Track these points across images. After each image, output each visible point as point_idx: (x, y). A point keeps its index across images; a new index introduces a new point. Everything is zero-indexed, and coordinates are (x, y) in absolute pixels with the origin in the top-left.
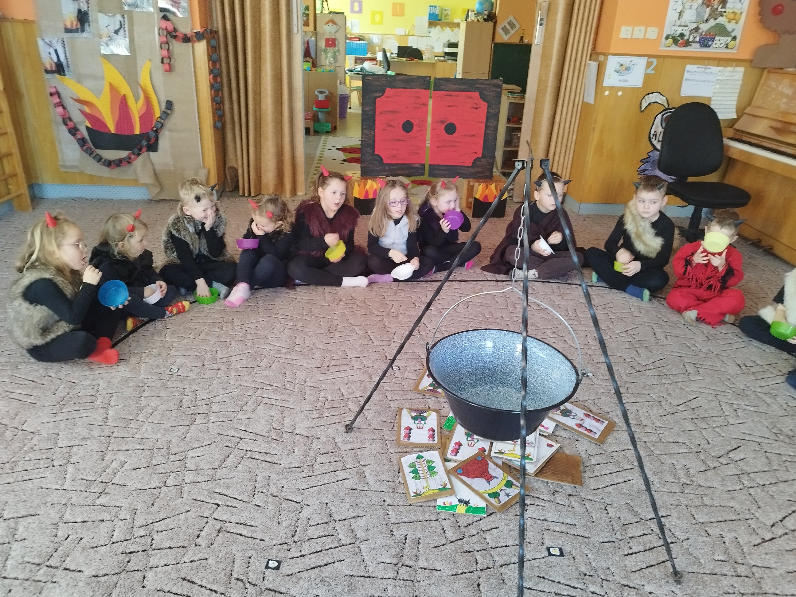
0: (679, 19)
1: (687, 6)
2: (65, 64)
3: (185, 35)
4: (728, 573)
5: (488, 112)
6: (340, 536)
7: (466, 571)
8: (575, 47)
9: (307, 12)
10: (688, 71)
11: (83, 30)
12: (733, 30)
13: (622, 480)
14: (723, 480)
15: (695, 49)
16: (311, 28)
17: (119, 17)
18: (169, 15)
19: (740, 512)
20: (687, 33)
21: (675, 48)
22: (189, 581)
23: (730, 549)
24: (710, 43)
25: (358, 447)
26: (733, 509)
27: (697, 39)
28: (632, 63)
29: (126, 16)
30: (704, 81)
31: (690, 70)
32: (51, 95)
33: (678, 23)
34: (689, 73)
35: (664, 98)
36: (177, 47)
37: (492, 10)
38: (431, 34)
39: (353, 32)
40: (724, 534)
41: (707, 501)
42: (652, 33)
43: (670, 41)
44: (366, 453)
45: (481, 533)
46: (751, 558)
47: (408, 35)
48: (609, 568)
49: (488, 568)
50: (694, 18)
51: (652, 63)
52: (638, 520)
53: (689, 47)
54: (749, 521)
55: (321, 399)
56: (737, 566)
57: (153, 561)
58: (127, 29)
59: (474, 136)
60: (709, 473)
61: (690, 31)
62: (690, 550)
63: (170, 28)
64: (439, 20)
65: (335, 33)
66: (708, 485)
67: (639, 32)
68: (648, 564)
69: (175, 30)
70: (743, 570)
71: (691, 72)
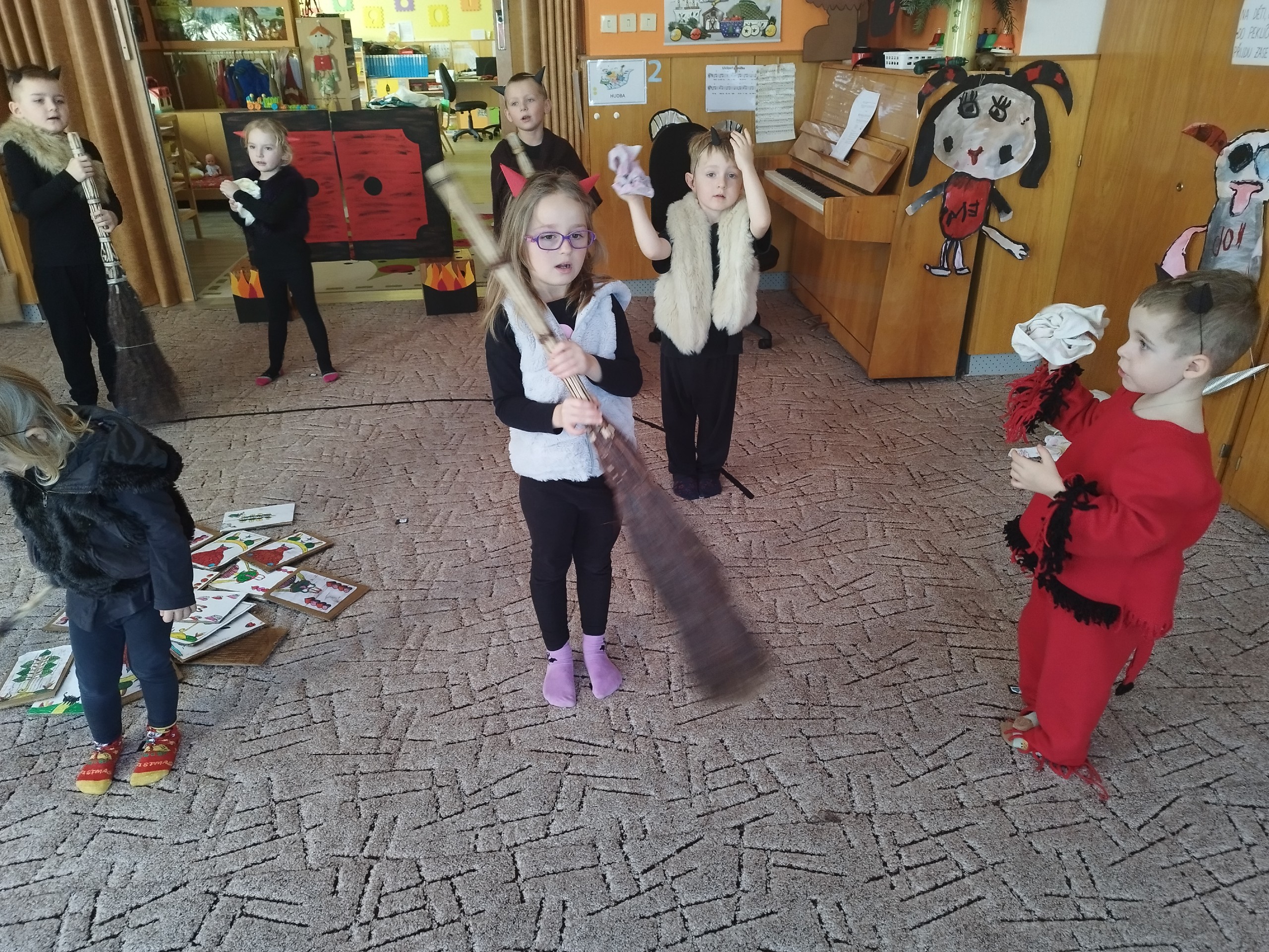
5: (422, 157)
9: (280, 17)
10: (711, 75)
12: (768, 9)
16: (290, 42)
20: (700, 19)
21: (686, 42)
24: (738, 30)
27: (717, 27)
28: (624, 69)
30: (739, 88)
31: (714, 73)
33: (683, 4)
34: (712, 78)
35: (685, 117)
42: (648, 22)
43: (677, 32)
49: (42, 772)
51: (655, 66)
53: (707, 38)
59: (409, 194)
61: (704, 15)
67: (628, 23)
71: (716, 75)
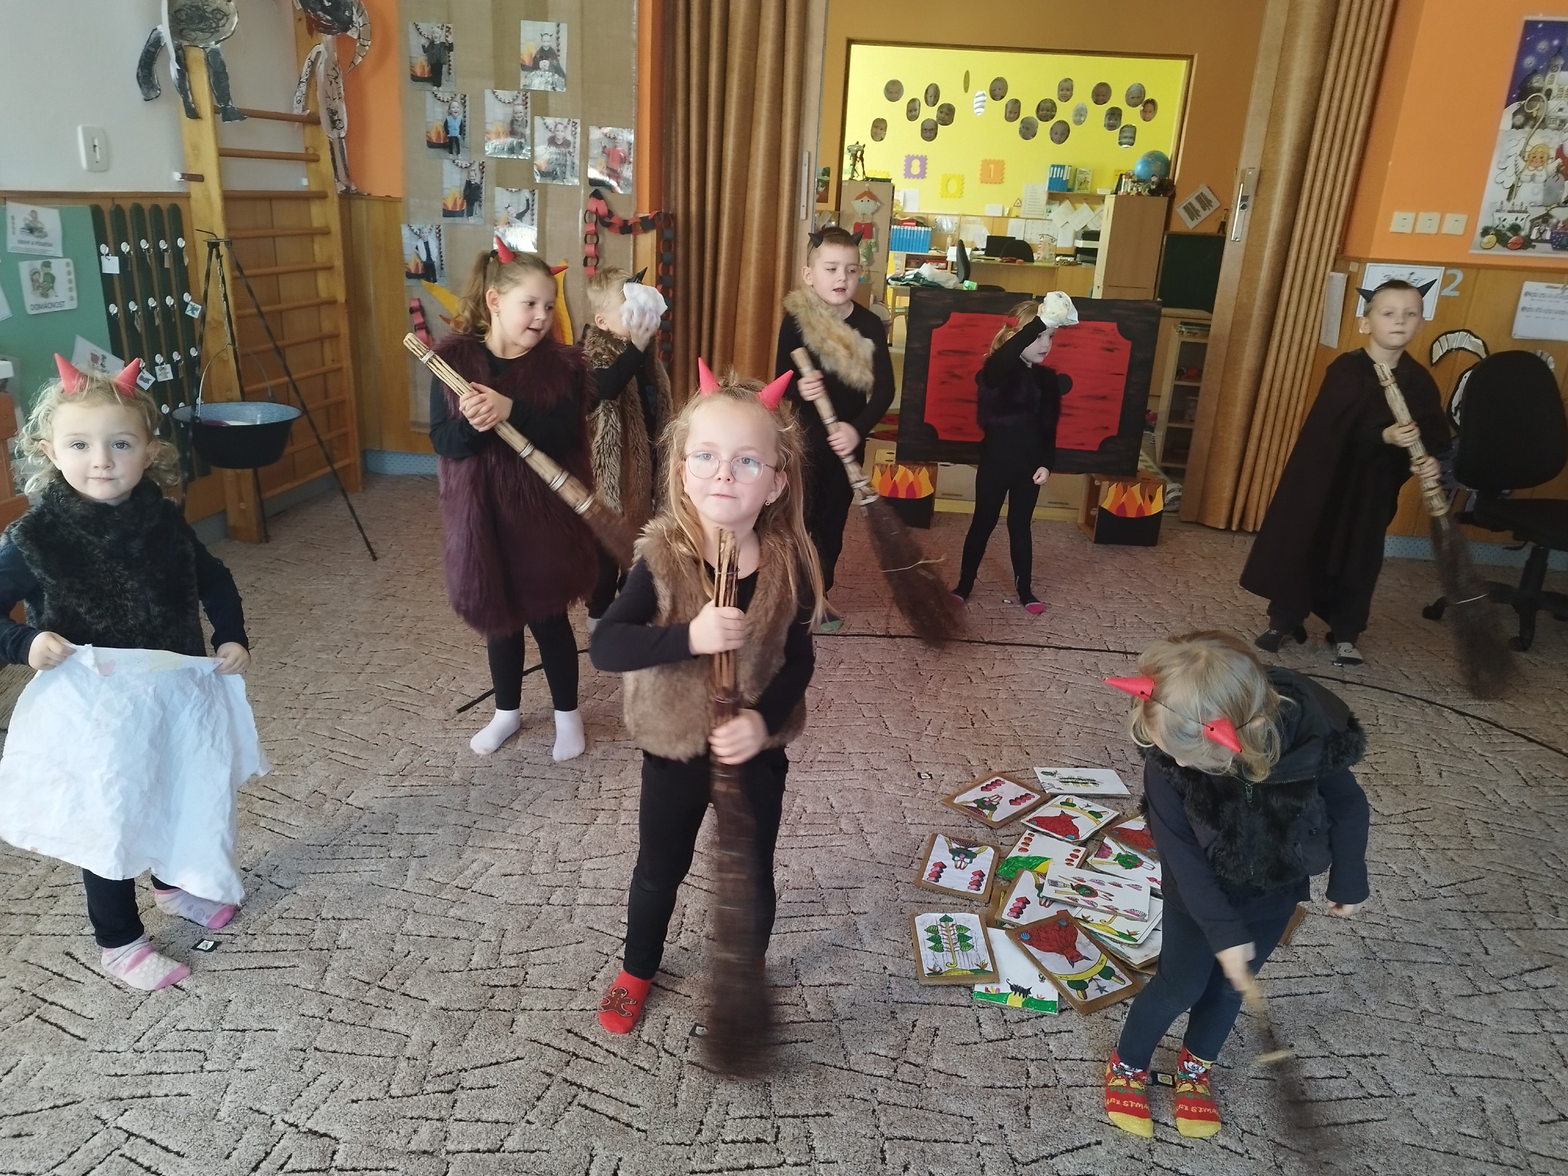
0: (1509, 199)
1: (1526, 175)
2: (437, 264)
3: (625, 222)
4: (1478, 1156)
5: (1132, 357)
6: (809, 1008)
7: (1008, 1085)
8: (1305, 246)
9: (825, 178)
10: (1526, 294)
11: (470, 213)
13: (1307, 991)
14: (1502, 1014)
15: (1542, 254)
16: (831, 205)
17: (526, 194)
18: (604, 191)
19: (1525, 1068)
21: (1500, 251)
22: (576, 1034)
23: (1493, 1120)
25: (850, 885)
26: (1513, 1062)
27: (1547, 236)
28: (1413, 277)
29: (536, 192)
30: (1563, 312)
31: (1532, 291)
32: (412, 311)
33: (1508, 206)
34: (1529, 297)
35: (1480, 342)
36: (611, 241)
37: (1168, 173)
38: (1051, 216)
39: (906, 210)
40: (1485, 1097)
41: (1462, 1042)
42: (1454, 224)
43: (1491, 238)
44: (864, 895)
45: (1042, 1036)
46: (1529, 1141)
47: (1009, 217)
48: (1258, 1117)
49: (1045, 1086)
50: (1540, 198)
51: (1455, 277)
53: (1530, 249)
54: (1538, 1085)
55: (794, 809)
56: (1499, 1148)
57: (525, 1002)
58: (536, 212)
59: (1104, 398)
60: (1477, 1000)
61: (1532, 221)
62: (1414, 1112)
63: (603, 210)
64: (1069, 190)
65: (873, 214)
66: (1471, 1018)
67: (1428, 223)
69: (610, 214)
70: (1510, 1155)
71: (1535, 295)
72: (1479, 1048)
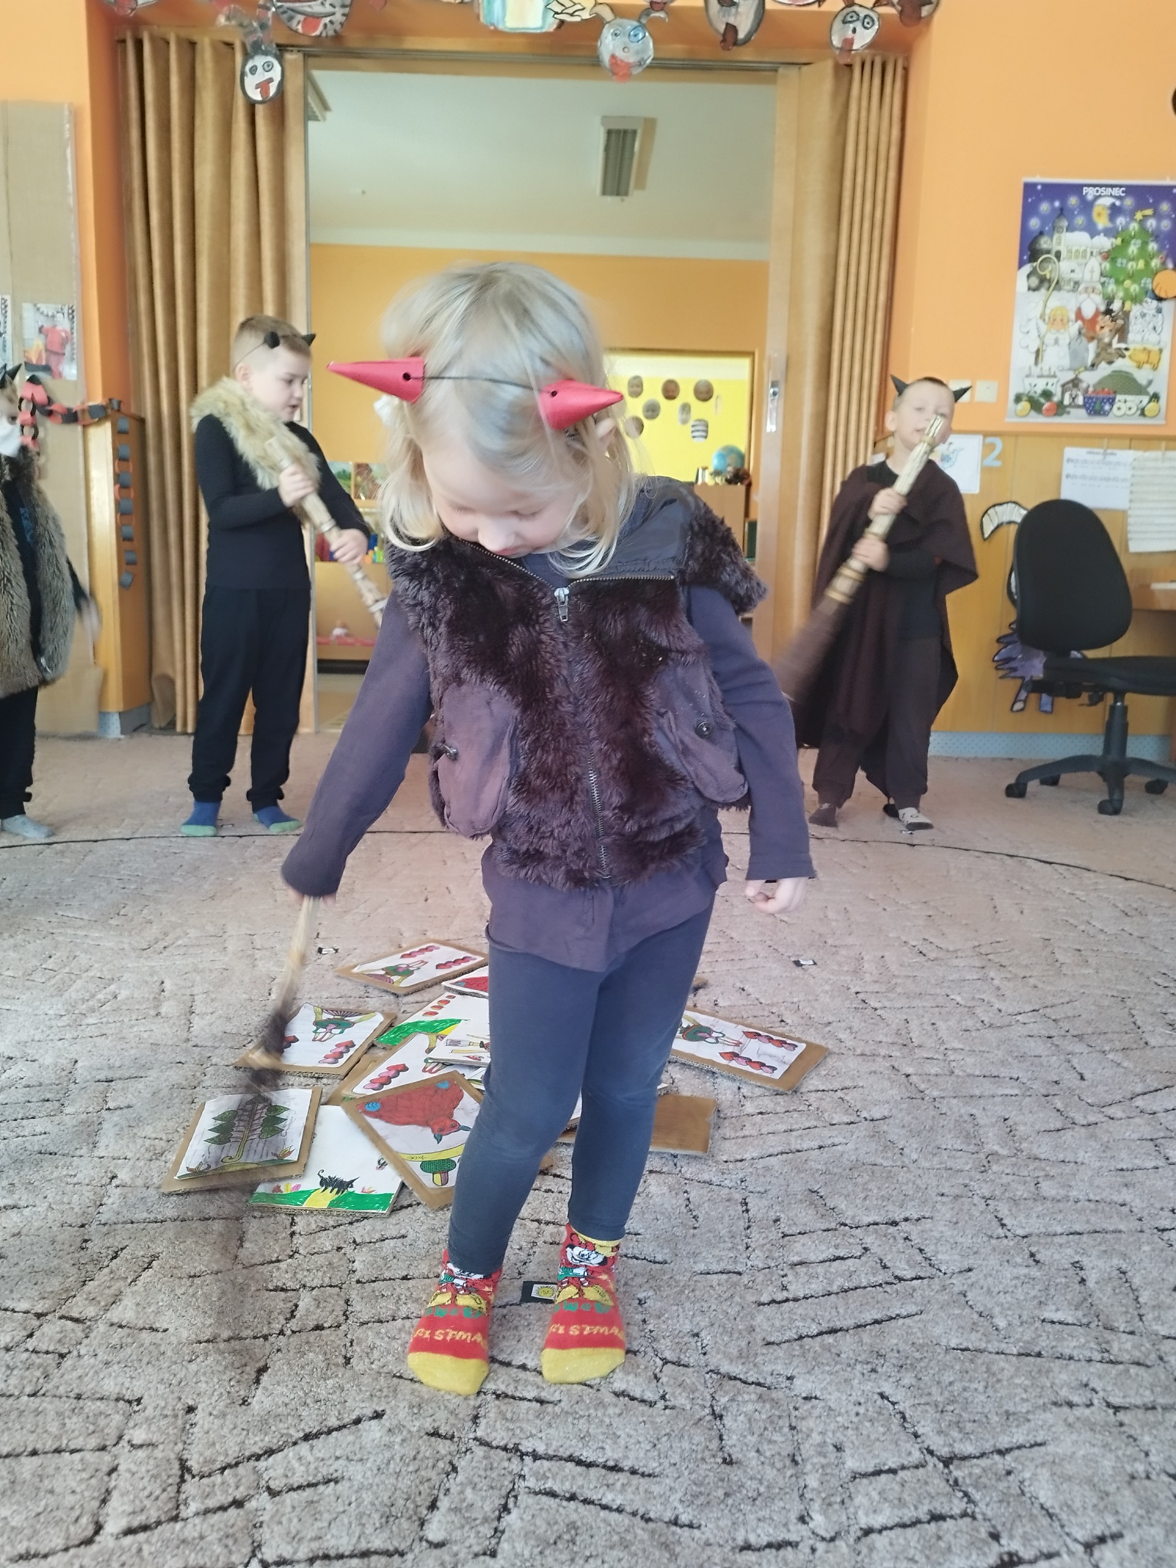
0: (1036, 363)
1: (1049, 339)
4: (1075, 1353)
8: (842, 429)
10: (1070, 461)
12: (1150, 382)
13: (815, 1144)
14: (1106, 1148)
15: (1078, 418)
19: (1145, 1214)
20: (1057, 391)
21: (1036, 419)
23: (1098, 1294)
24: (1107, 407)
25: (126, 1075)
26: (1125, 1209)
27: (1080, 400)
28: (953, 447)
30: (1107, 479)
31: (1074, 457)
33: (1036, 371)
34: (1072, 464)
36: (53, 431)
37: (743, 464)
40: (1085, 1261)
41: (1048, 1189)
42: (986, 392)
43: (1025, 405)
45: (348, 1248)
49: (318, 1328)
50: (1066, 362)
51: (994, 445)
52: (833, 1225)
53: (1065, 416)
54: (1166, 1235)
56: (1108, 1335)
60: (1068, 1135)
61: (1063, 386)
62: (970, 1296)
63: (41, 397)
66: (1061, 1157)
68: (825, 1326)
69: (50, 401)
70: (1128, 1346)
71: (1077, 461)
72: (1074, 1193)
